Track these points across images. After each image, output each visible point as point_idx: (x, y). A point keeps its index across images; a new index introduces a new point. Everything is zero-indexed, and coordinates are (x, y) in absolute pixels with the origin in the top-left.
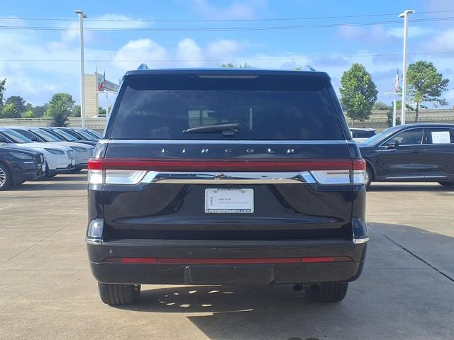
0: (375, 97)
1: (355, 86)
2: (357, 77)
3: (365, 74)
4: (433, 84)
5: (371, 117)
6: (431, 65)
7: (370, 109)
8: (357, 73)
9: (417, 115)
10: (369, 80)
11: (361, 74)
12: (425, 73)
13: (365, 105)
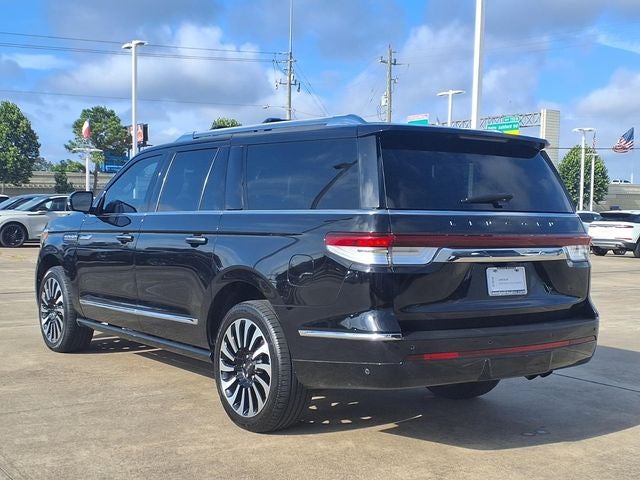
0: (37, 152)
1: (7, 135)
2: (10, 121)
3: (21, 118)
4: (117, 139)
5: (32, 180)
6: (112, 113)
7: (29, 169)
8: (9, 116)
9: (96, 181)
10: (28, 126)
11: (15, 117)
12: (106, 123)
13: (22, 162)
